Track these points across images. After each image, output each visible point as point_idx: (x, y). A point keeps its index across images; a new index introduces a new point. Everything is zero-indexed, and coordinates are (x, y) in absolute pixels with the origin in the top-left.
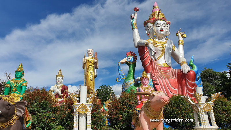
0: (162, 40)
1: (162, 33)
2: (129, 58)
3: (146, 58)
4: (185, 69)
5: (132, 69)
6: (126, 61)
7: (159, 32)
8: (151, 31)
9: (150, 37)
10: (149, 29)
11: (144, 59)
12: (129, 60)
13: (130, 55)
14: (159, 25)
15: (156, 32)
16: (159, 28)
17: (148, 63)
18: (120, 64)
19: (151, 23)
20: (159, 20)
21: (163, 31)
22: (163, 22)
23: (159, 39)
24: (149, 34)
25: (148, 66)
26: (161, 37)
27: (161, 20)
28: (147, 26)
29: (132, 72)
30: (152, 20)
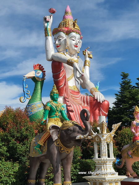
0: (73, 57)
1: (76, 49)
2: (38, 73)
3: (61, 78)
6: (34, 75)
7: (73, 47)
8: (63, 43)
9: (60, 50)
10: (60, 40)
11: (59, 78)
12: (38, 75)
14: (74, 39)
15: (69, 45)
16: (74, 42)
18: (26, 78)
19: (64, 33)
20: (74, 32)
21: (77, 47)
22: (78, 36)
23: (71, 55)
24: (59, 46)
25: (62, 88)
26: (74, 53)
27: (77, 33)
28: (57, 35)
30: (66, 29)
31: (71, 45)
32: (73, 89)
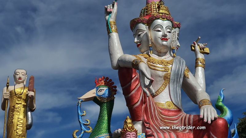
0: (164, 57)
1: (165, 43)
2: (101, 91)
3: (133, 92)
4: (207, 115)
5: (105, 113)
6: (95, 95)
7: (160, 41)
8: (145, 39)
9: (143, 50)
10: (140, 35)
11: (130, 93)
12: (101, 93)
13: (102, 83)
14: (160, 29)
15: (153, 41)
16: (160, 34)
17: (137, 100)
18: (82, 101)
19: (144, 24)
20: (158, 19)
21: (167, 40)
22: (166, 23)
23: (160, 54)
24: (140, 45)
25: (137, 107)
26: (164, 50)
27: (164, 19)
28: (136, 29)
29: (106, 118)
30: (147, 18)
31: (156, 39)
32: (166, 107)
